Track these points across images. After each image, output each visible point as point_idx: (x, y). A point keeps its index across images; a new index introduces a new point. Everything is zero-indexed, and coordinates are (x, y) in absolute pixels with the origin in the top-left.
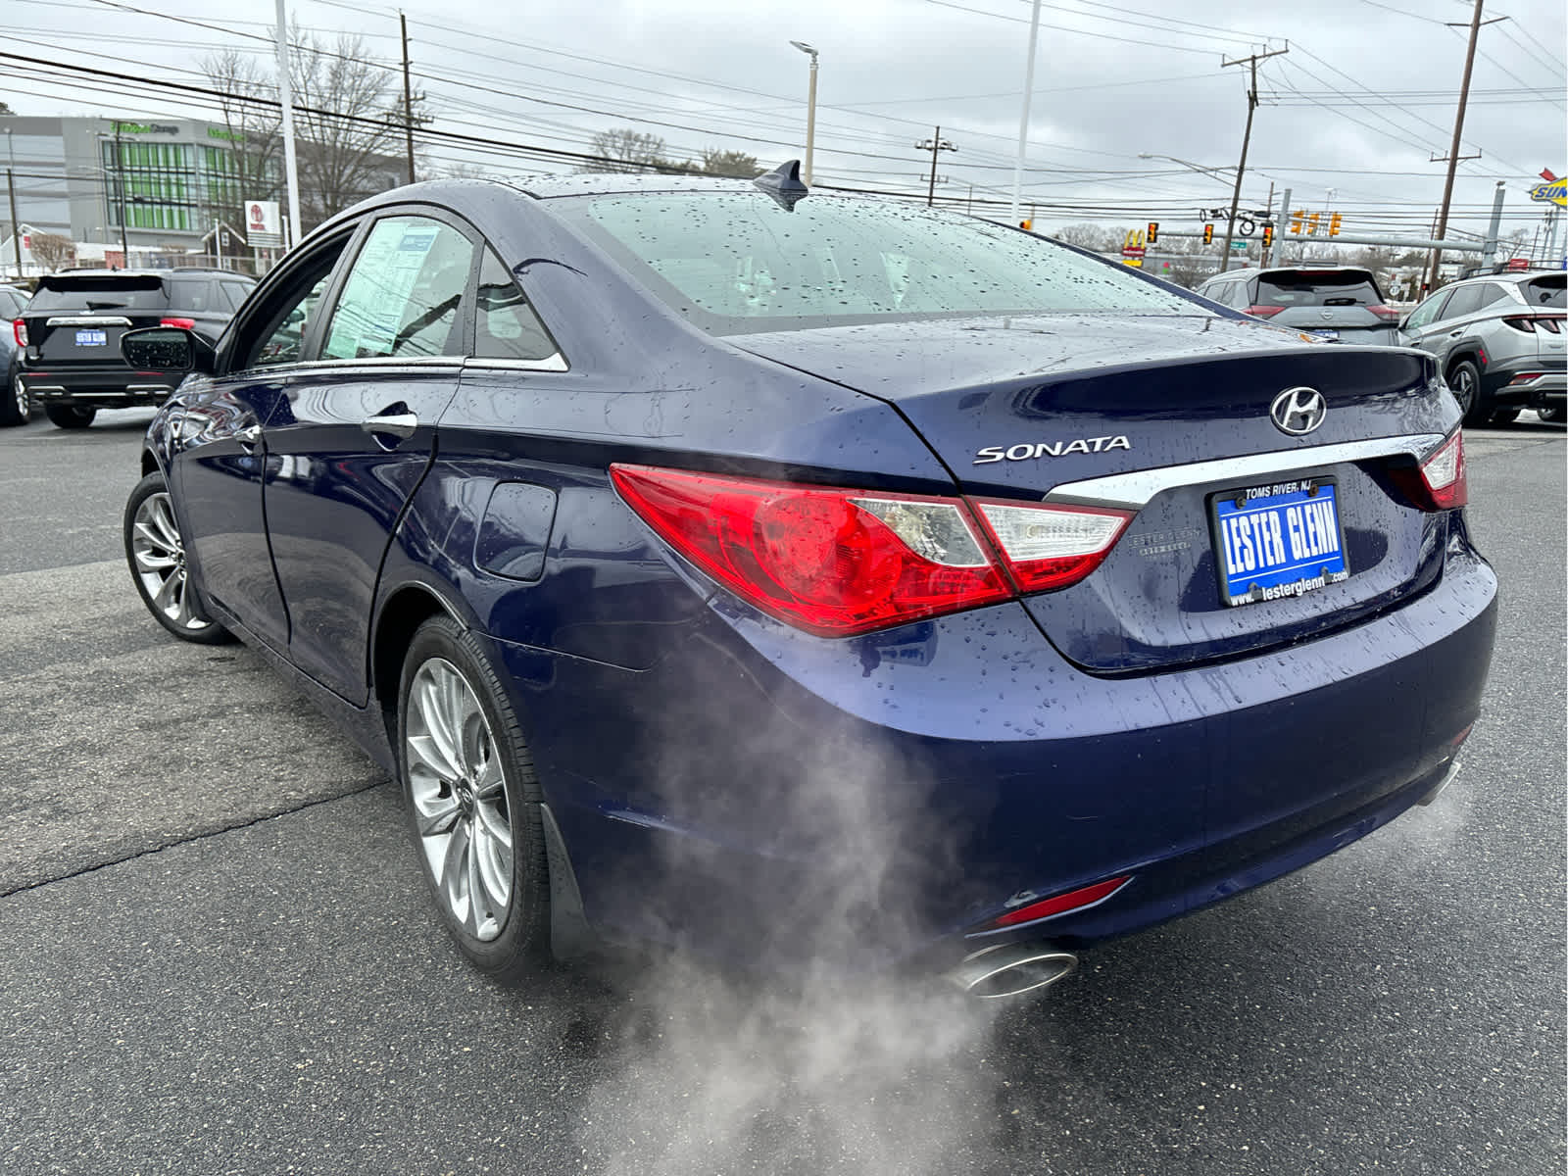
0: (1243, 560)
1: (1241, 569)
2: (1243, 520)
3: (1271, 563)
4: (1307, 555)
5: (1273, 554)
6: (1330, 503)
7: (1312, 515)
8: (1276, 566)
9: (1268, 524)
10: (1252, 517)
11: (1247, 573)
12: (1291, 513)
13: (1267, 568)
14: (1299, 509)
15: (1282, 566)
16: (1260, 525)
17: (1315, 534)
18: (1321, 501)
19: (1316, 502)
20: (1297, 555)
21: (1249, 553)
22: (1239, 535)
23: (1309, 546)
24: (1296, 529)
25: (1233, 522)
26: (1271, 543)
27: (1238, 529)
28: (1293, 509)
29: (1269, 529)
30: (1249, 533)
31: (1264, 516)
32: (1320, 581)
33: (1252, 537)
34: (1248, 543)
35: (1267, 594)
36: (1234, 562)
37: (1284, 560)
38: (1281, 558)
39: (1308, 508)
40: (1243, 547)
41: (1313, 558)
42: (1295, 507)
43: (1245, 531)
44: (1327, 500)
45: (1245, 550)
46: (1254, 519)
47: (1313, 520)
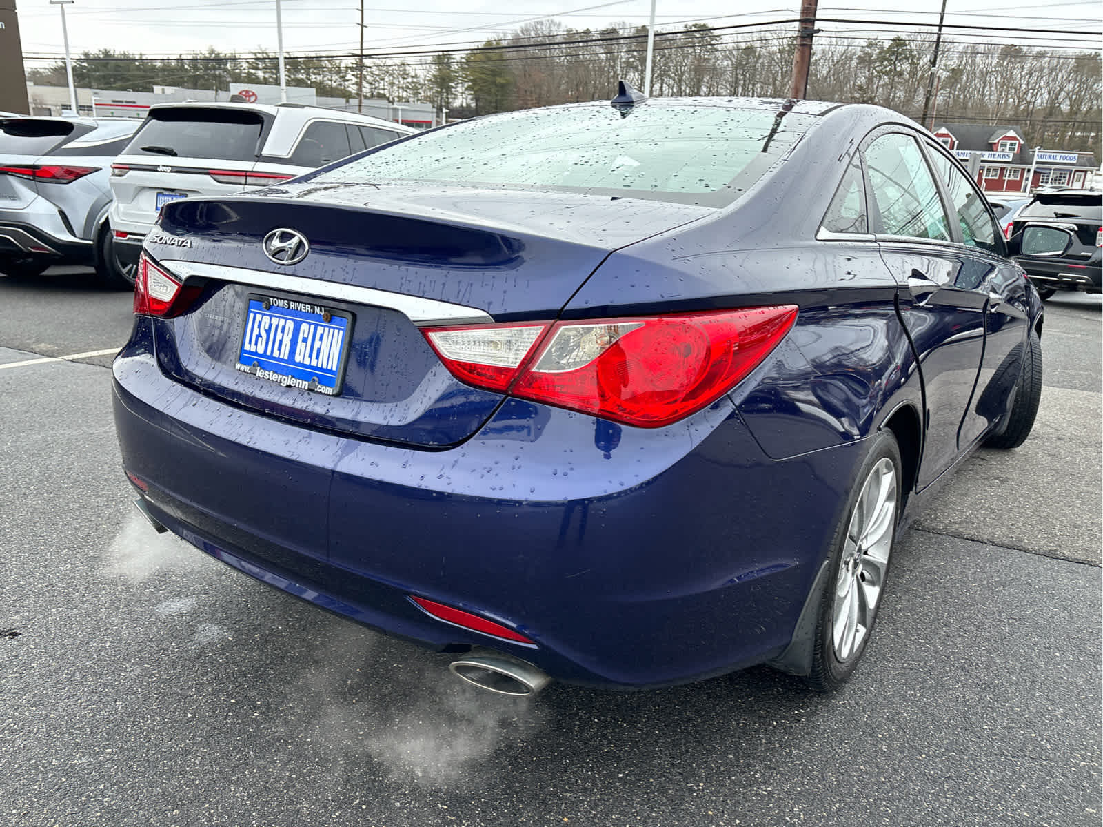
0: (256, 344)
1: (253, 349)
2: (266, 319)
3: (276, 354)
4: (307, 362)
5: (279, 349)
6: (341, 332)
7: (322, 335)
8: (279, 359)
9: (284, 328)
10: (273, 318)
11: (256, 353)
12: (304, 327)
13: (271, 357)
14: (312, 326)
15: (283, 360)
16: (277, 326)
17: (319, 350)
18: (334, 328)
19: (330, 327)
20: (298, 358)
21: (262, 341)
22: (259, 327)
23: (310, 356)
24: (305, 340)
25: (259, 317)
26: (281, 342)
27: (260, 323)
28: (307, 325)
29: (283, 331)
30: (267, 328)
31: (282, 321)
32: (305, 384)
33: (268, 332)
34: (264, 334)
35: (260, 373)
36: (250, 343)
37: (286, 358)
38: (285, 354)
39: (320, 329)
40: (259, 335)
41: (310, 367)
42: (310, 324)
43: (265, 326)
44: (339, 329)
45: (260, 339)
46: (275, 321)
47: (321, 340)
